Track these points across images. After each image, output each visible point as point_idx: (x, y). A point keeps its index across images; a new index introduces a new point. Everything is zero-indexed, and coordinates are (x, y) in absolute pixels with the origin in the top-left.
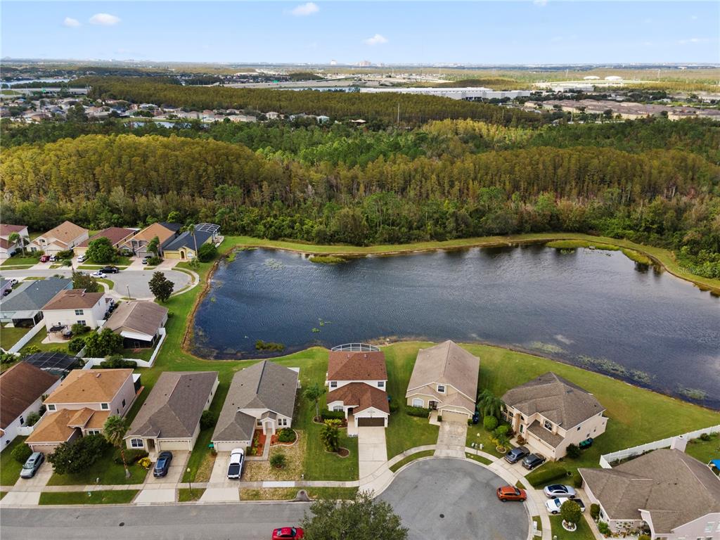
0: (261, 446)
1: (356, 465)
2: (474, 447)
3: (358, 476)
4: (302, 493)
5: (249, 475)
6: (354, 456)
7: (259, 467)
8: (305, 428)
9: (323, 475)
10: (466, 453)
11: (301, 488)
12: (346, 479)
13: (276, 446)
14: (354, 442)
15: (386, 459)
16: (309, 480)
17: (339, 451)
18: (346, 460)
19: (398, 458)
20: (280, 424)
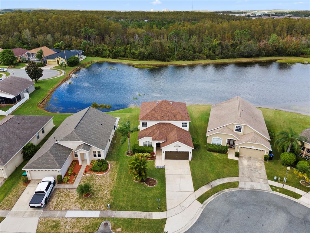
0: (74, 175)
1: (163, 195)
2: (276, 181)
3: (165, 206)
4: (106, 224)
5: (55, 203)
6: (161, 186)
7: (67, 196)
8: (117, 160)
9: (130, 204)
10: (271, 186)
11: (105, 219)
12: (154, 210)
13: (88, 175)
14: (161, 173)
15: (193, 191)
16: (115, 209)
17: (147, 181)
18: (154, 190)
19: (204, 189)
20: (95, 156)
